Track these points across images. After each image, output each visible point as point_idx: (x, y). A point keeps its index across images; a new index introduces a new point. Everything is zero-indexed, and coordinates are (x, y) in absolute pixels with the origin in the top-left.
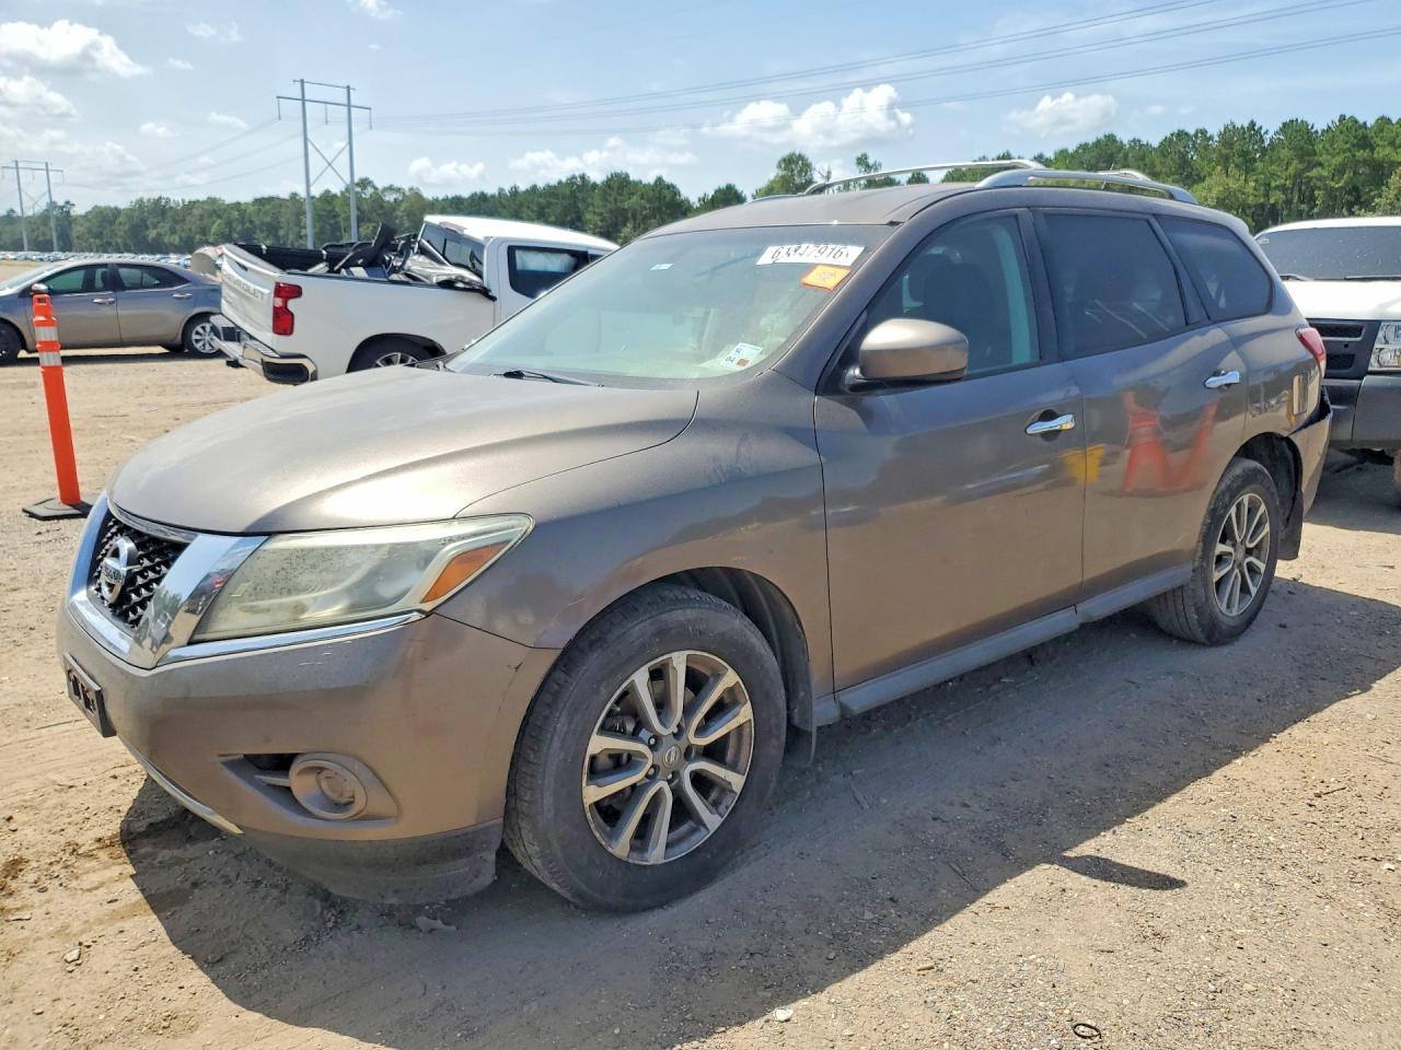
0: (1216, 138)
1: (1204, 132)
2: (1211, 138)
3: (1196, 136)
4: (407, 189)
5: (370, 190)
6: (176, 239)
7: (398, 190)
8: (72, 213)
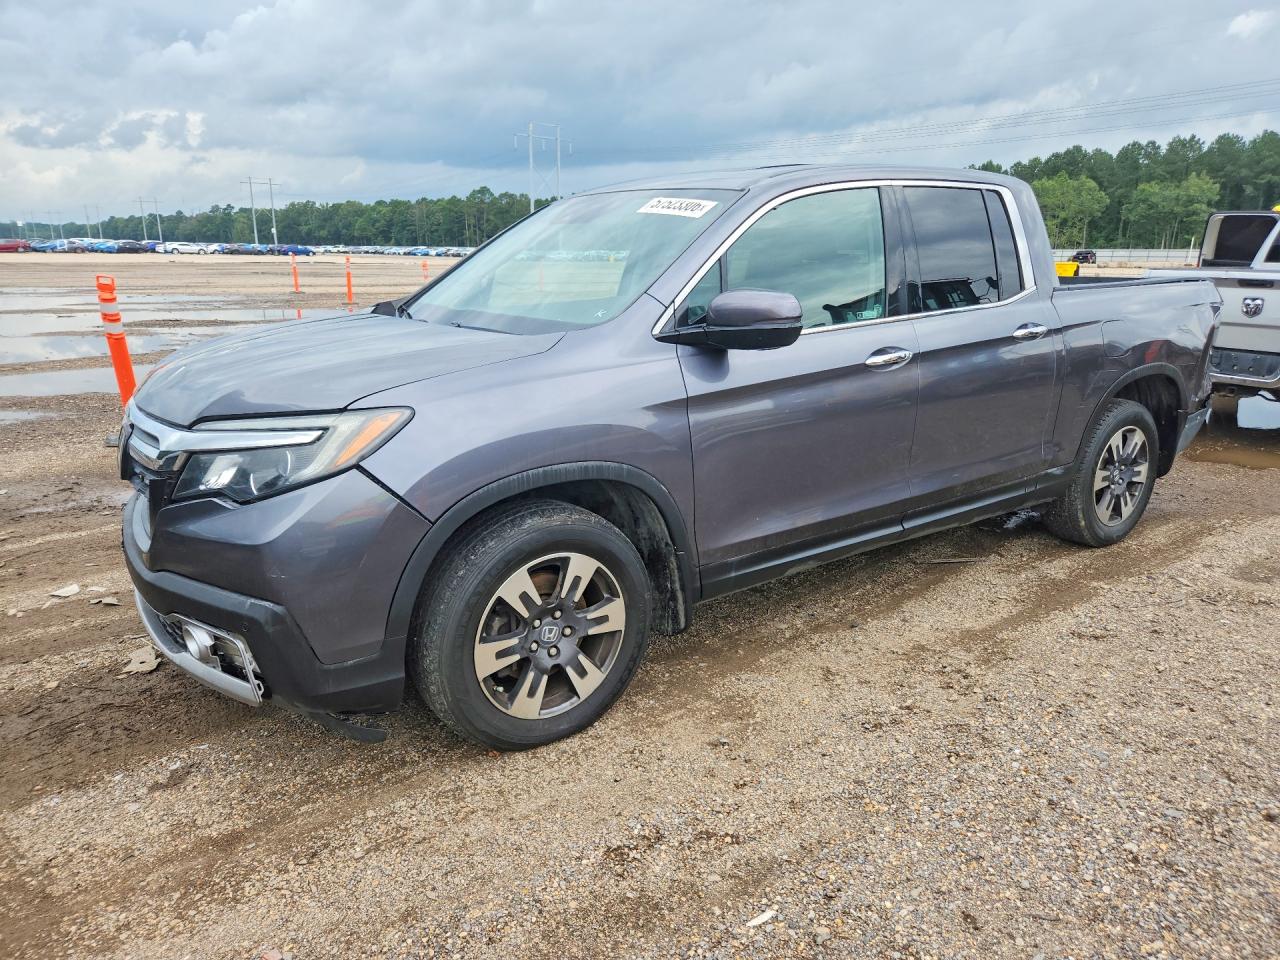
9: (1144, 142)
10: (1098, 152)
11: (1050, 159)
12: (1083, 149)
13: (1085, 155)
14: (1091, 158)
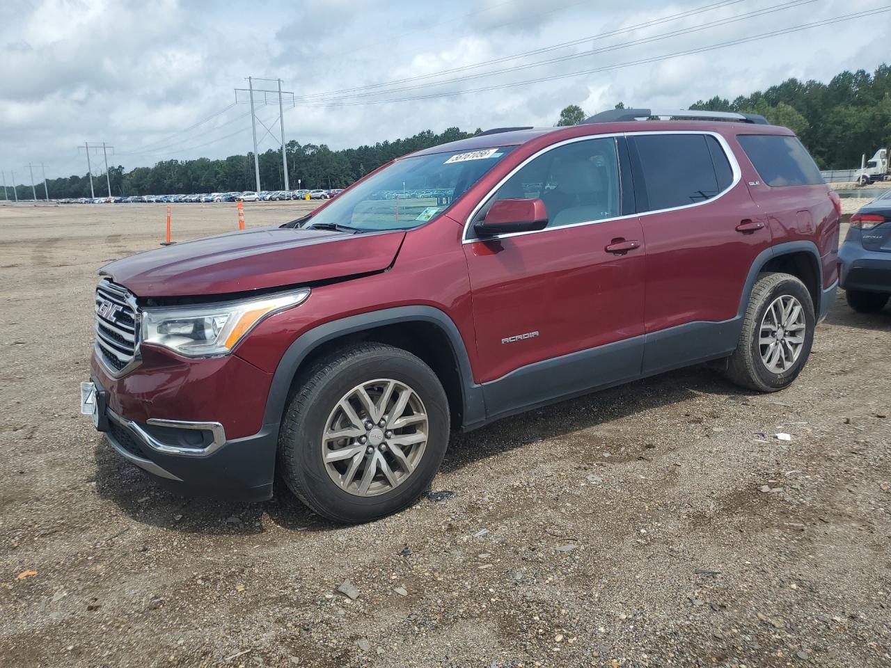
0: (872, 76)
1: (863, 72)
2: (868, 75)
3: (857, 74)
4: (319, 146)
5: (296, 148)
6: (181, 185)
7: (313, 147)
8: (123, 173)
9: (854, 72)
10: (811, 83)
11: (768, 92)
12: (798, 81)
13: (800, 86)
14: (806, 89)
